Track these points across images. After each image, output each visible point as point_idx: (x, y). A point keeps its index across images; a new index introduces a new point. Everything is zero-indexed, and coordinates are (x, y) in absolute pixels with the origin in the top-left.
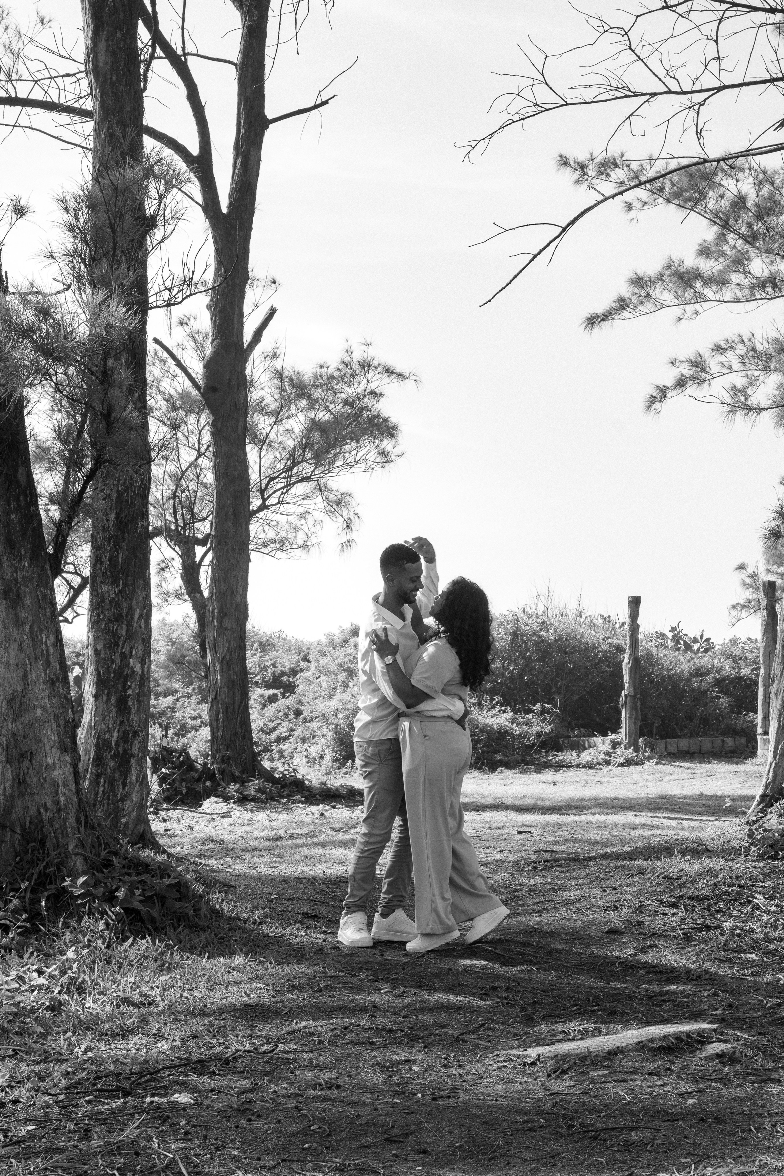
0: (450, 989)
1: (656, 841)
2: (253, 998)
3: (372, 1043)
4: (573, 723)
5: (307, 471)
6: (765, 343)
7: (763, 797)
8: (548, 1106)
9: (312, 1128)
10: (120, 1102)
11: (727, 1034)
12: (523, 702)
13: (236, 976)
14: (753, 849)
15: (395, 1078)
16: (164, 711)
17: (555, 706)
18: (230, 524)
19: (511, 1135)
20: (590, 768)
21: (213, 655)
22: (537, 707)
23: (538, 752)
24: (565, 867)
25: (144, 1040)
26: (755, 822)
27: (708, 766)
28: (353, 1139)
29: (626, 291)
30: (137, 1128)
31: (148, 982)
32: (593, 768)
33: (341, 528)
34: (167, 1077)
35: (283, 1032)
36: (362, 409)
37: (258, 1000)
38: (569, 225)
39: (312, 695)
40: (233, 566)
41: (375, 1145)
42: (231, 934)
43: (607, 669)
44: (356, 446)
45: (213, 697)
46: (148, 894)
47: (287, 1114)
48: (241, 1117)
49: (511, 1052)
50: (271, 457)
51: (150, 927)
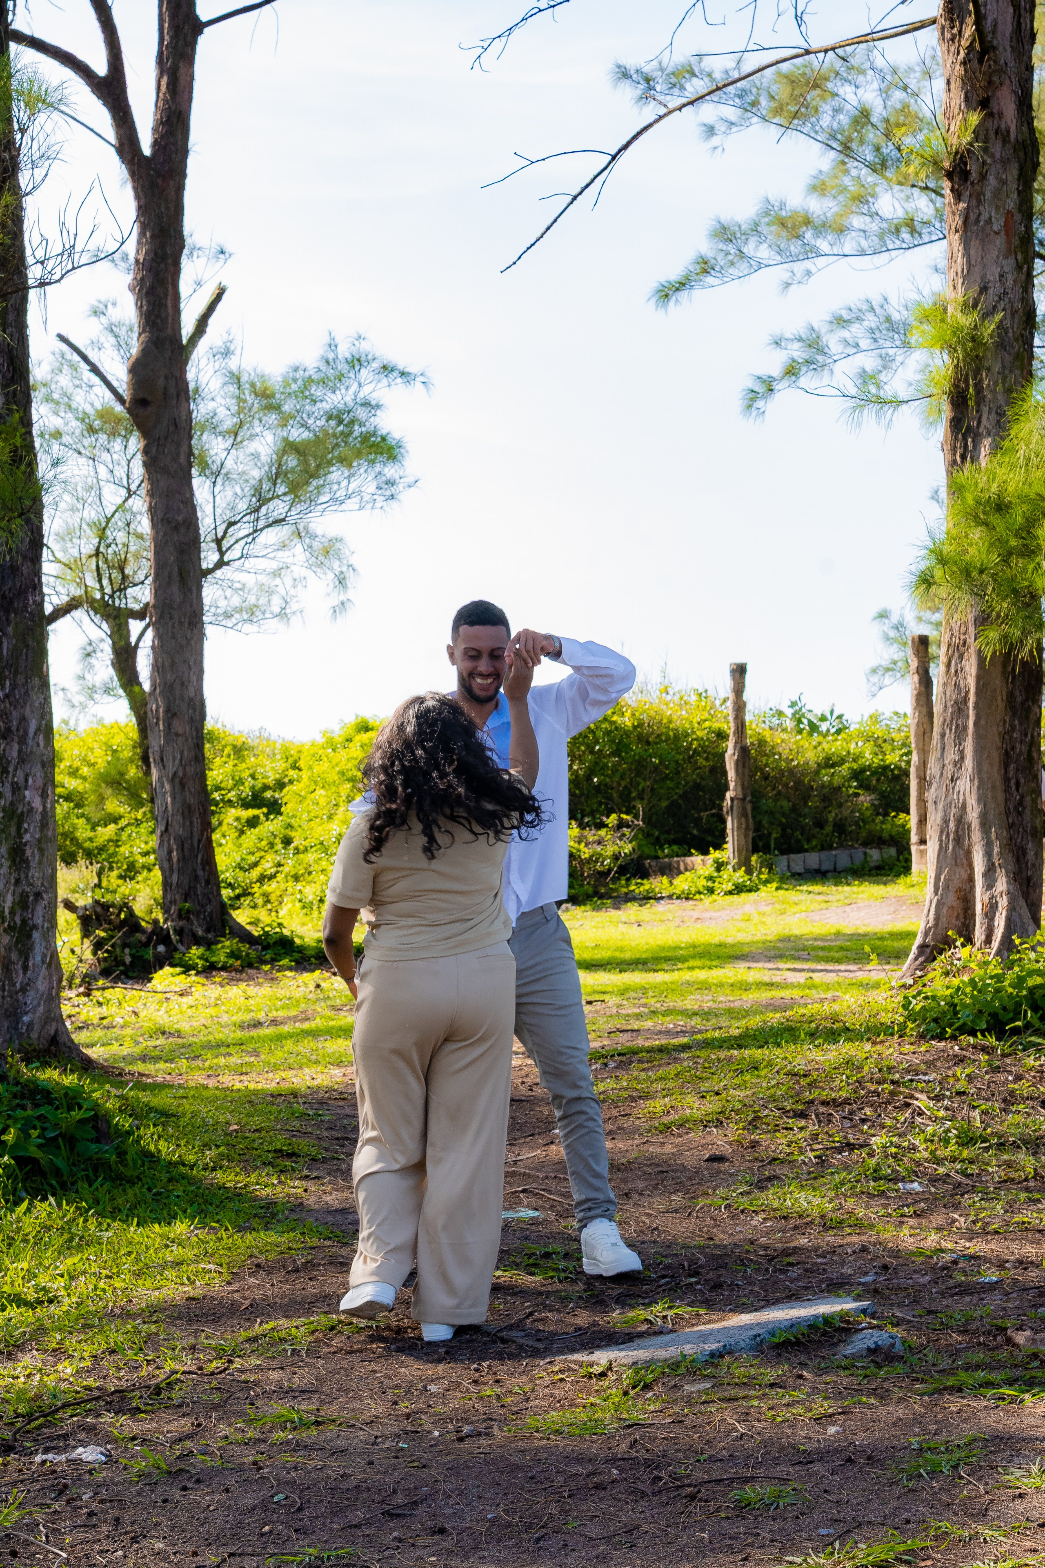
1: (774, 1018)
2: (199, 1287)
4: (662, 837)
5: (281, 511)
6: (902, 309)
7: (922, 947)
8: (624, 1447)
9: (276, 1499)
11: (882, 1315)
12: (592, 813)
13: (177, 1252)
14: (910, 1025)
15: (401, 1406)
16: (105, 846)
17: (636, 817)
18: (175, 589)
19: (569, 1496)
20: (687, 899)
21: (159, 771)
22: (612, 819)
23: (615, 880)
24: (648, 1062)
25: (39, 1359)
26: (911, 985)
27: (846, 889)
28: (335, 1514)
29: (706, 247)
31: (49, 1268)
32: (692, 899)
33: (332, 586)
34: (69, 1421)
35: (241, 1339)
36: (352, 422)
37: (206, 1290)
38: (620, 151)
39: (305, 816)
40: (181, 646)
41: (368, 1523)
42: (171, 1187)
43: (705, 763)
44: (346, 474)
45: (163, 829)
46: (50, 1134)
47: (240, 1476)
48: (172, 1483)
49: (571, 1357)
50: (229, 493)
51: (54, 1182)
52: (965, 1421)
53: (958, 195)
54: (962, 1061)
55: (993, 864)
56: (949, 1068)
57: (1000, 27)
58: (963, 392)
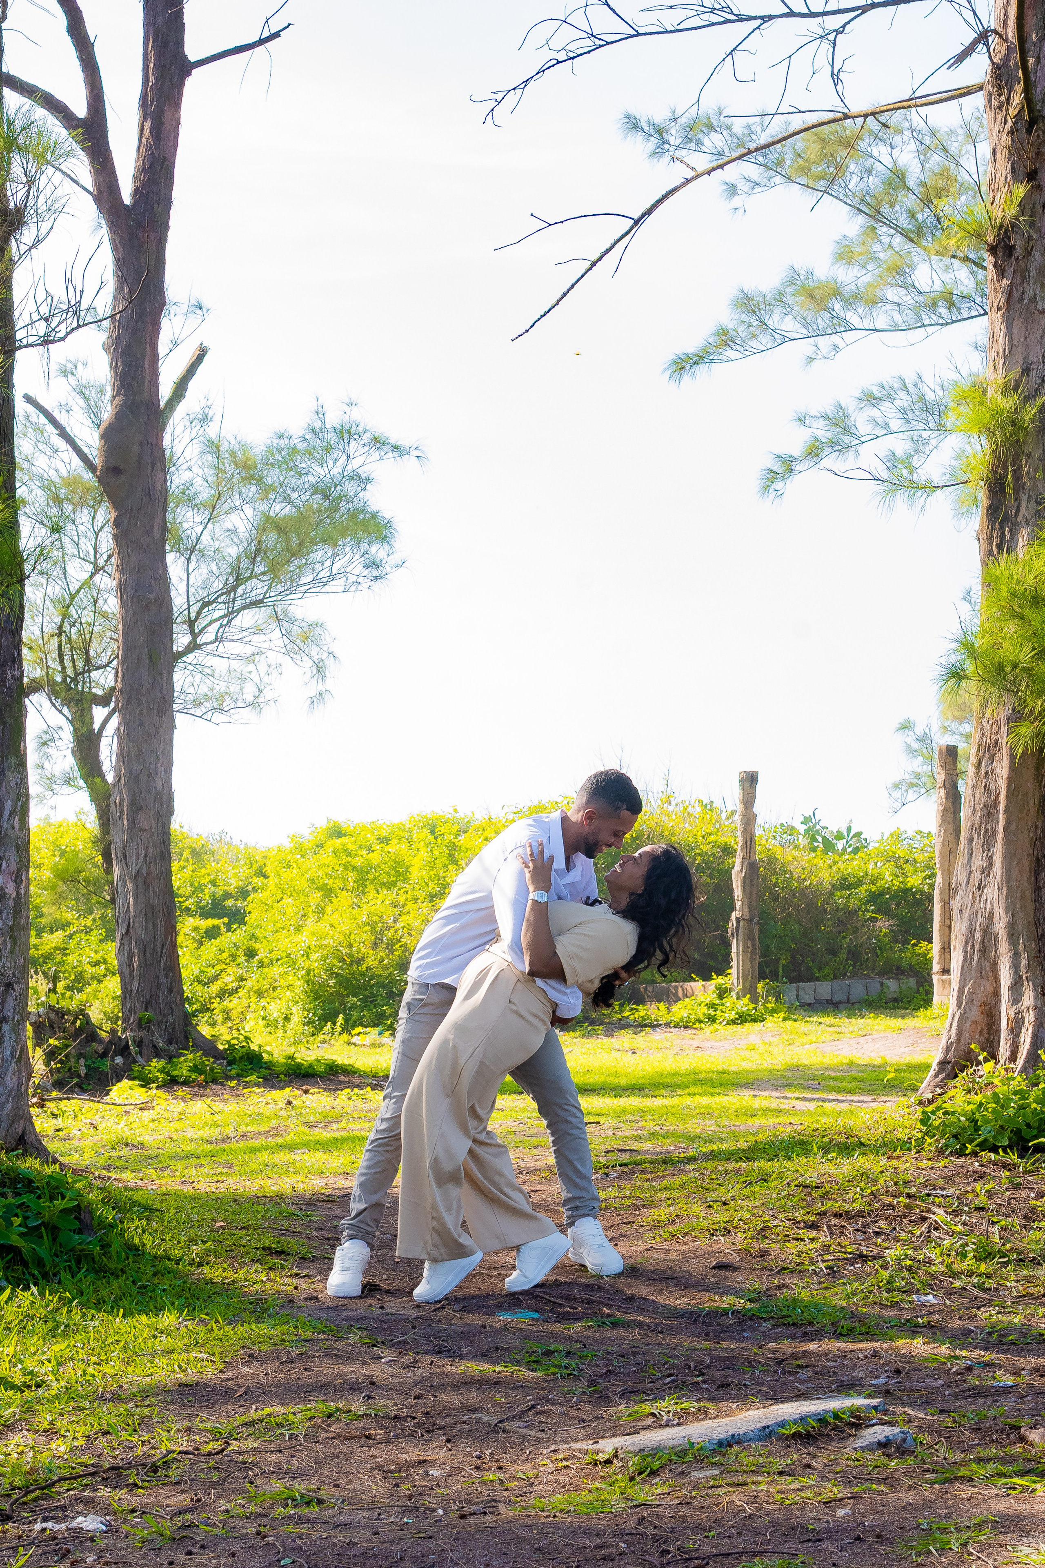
0: (484, 1356)
1: (786, 1132)
2: (191, 1375)
3: (369, 1437)
5: (259, 591)
6: (938, 389)
7: (943, 1063)
8: (632, 1523)
9: (282, 1563)
11: (894, 1413)
13: (165, 1342)
14: (929, 1140)
15: (403, 1487)
16: (51, 954)
18: (144, 672)
20: (686, 1027)
21: (122, 869)
24: (651, 1173)
25: (30, 1438)
26: (930, 1102)
27: (860, 1021)
29: (727, 318)
31: (35, 1353)
32: (691, 1028)
33: (309, 675)
34: (65, 1493)
35: (237, 1423)
36: (340, 497)
37: (198, 1376)
38: (643, 215)
39: (270, 928)
40: (149, 735)
42: (157, 1281)
43: (708, 880)
44: (330, 553)
45: (124, 931)
46: (32, 1223)
47: (245, 1543)
48: (176, 1549)
49: (575, 1446)
50: (204, 570)
51: (36, 1272)
52: (976, 1506)
53: (1001, 272)
54: (981, 1177)
55: (1020, 977)
56: (969, 1183)
58: (1001, 478)
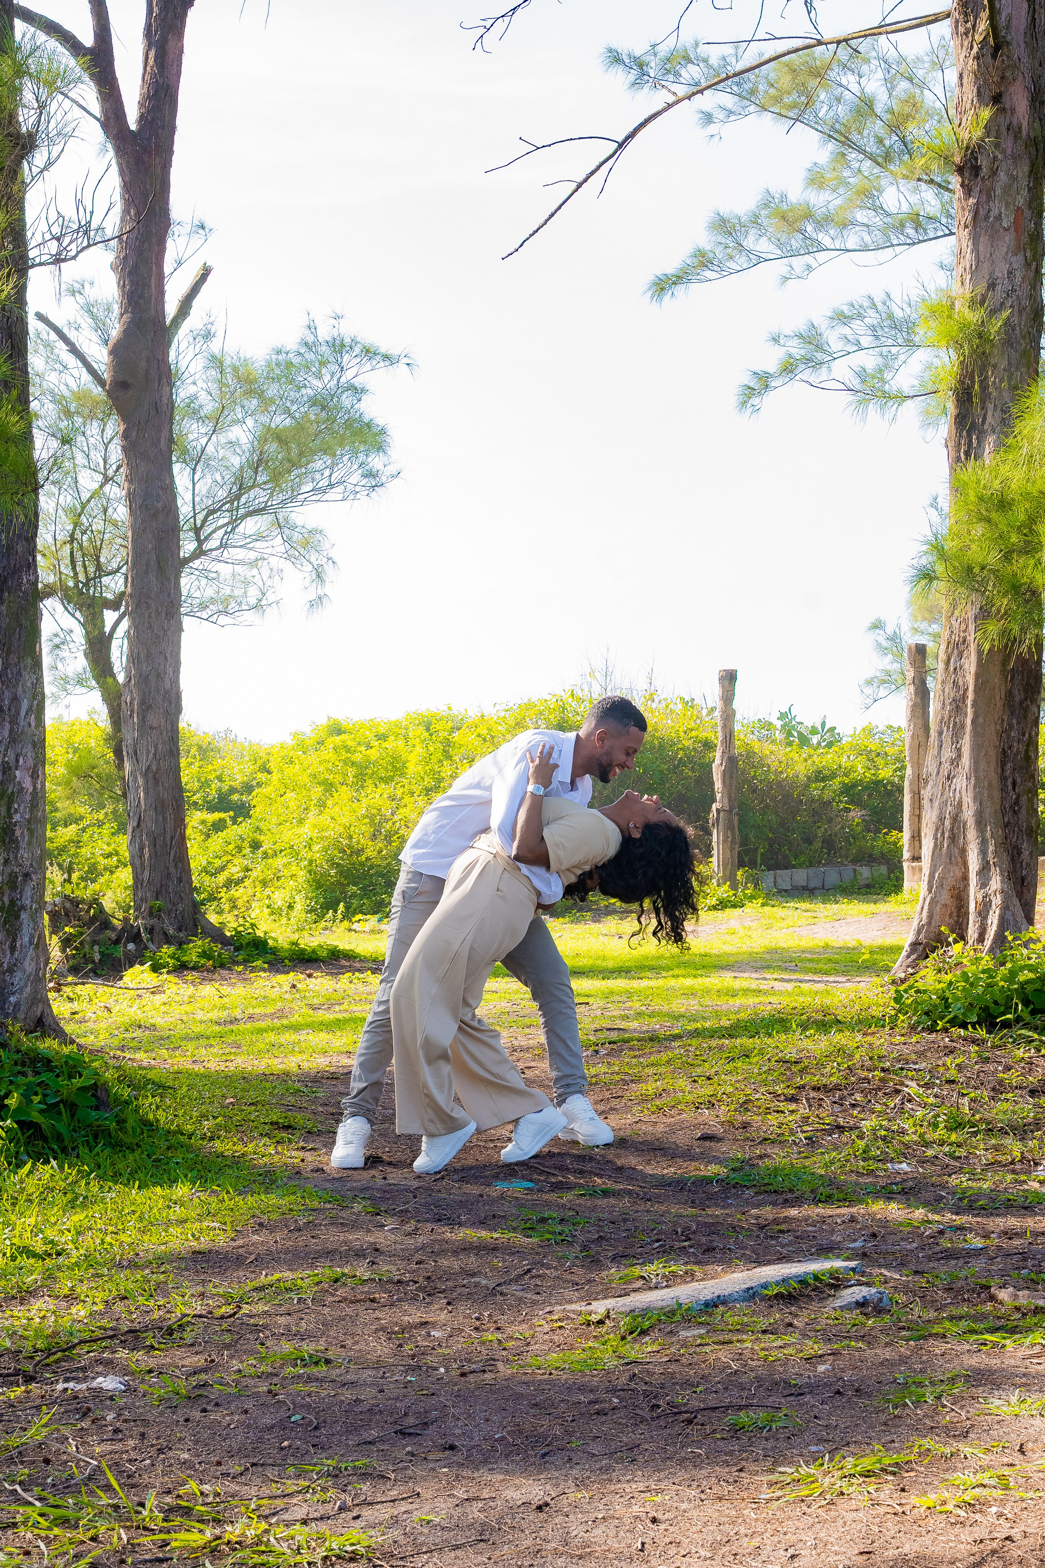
0: (482, 1223)
1: (766, 1011)
2: (204, 1243)
3: (373, 1300)
5: (261, 500)
6: (905, 307)
7: (915, 945)
8: (624, 1380)
9: (293, 1419)
10: (20, 1390)
11: (871, 1274)
13: (178, 1212)
14: (902, 1017)
15: (407, 1347)
16: (65, 846)
18: (152, 578)
19: (573, 1421)
21: (132, 764)
24: (639, 1050)
25: (52, 1303)
26: (903, 981)
27: (835, 907)
28: (350, 1433)
29: (705, 240)
30: (45, 1425)
31: (55, 1223)
33: (308, 580)
34: (85, 1355)
35: (248, 1288)
36: (336, 408)
37: (212, 1244)
38: (626, 139)
39: (274, 820)
40: (158, 637)
41: (382, 1440)
42: (170, 1155)
43: (690, 773)
44: (329, 462)
45: (135, 825)
46: (51, 1101)
47: (257, 1401)
48: (192, 1407)
49: (569, 1307)
50: (209, 480)
51: (55, 1147)
52: (949, 1361)
53: (968, 190)
54: (952, 1052)
55: (988, 863)
56: (940, 1058)
57: (1014, 22)
58: (968, 388)
